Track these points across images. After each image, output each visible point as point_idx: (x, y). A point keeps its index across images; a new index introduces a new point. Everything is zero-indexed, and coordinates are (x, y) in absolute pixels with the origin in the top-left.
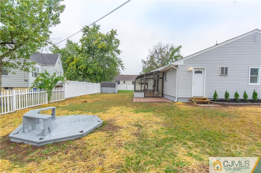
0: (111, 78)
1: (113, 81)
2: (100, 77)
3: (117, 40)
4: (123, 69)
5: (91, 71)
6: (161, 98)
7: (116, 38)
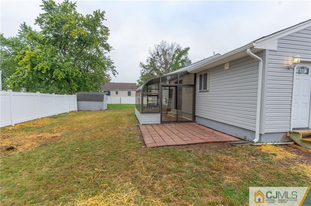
0: (97, 87)
1: (100, 92)
2: (77, 86)
3: (105, 28)
4: (114, 74)
5: (61, 73)
6: (192, 123)
7: (102, 24)
